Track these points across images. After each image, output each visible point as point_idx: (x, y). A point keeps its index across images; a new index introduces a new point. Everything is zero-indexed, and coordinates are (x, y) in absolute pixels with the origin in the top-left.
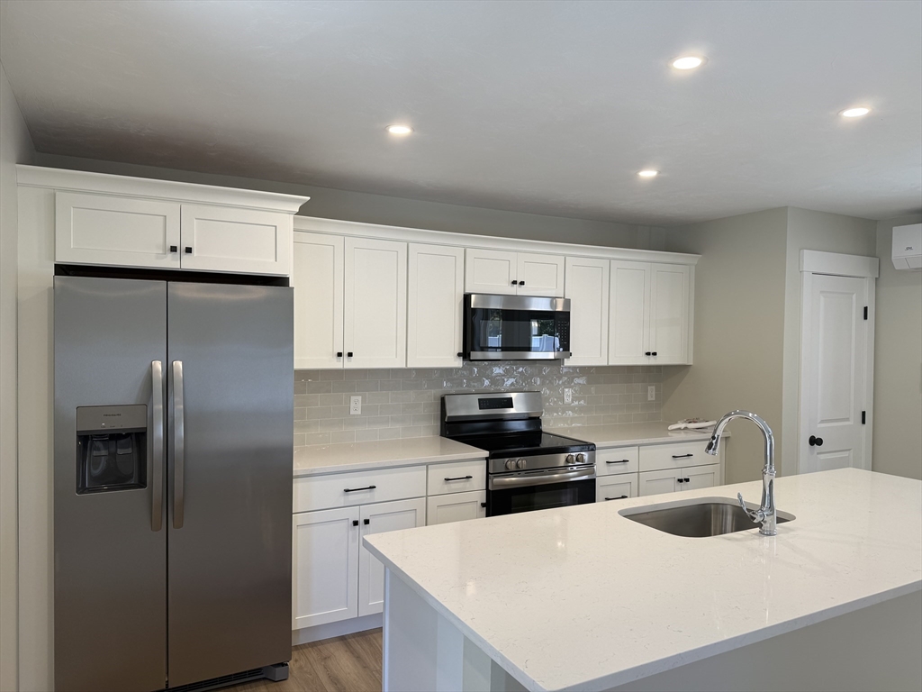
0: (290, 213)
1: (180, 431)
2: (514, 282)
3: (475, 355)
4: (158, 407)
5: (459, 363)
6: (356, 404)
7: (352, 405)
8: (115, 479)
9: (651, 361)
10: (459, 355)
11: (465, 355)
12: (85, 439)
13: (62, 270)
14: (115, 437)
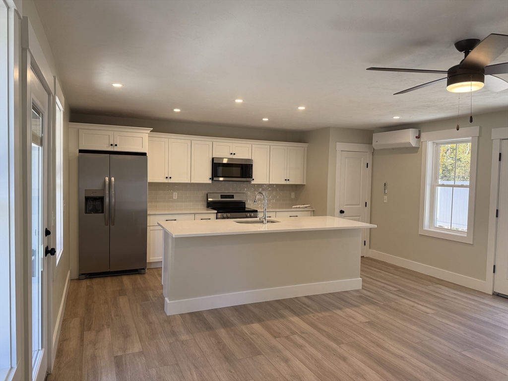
0: (147, 133)
1: (113, 200)
2: (231, 154)
3: (215, 179)
4: (107, 192)
5: (210, 182)
6: (175, 195)
7: (174, 195)
8: (95, 211)
9: (288, 183)
10: (210, 179)
11: (212, 179)
12: (87, 199)
13: (81, 151)
14: (95, 199)
